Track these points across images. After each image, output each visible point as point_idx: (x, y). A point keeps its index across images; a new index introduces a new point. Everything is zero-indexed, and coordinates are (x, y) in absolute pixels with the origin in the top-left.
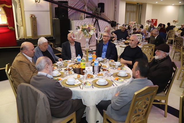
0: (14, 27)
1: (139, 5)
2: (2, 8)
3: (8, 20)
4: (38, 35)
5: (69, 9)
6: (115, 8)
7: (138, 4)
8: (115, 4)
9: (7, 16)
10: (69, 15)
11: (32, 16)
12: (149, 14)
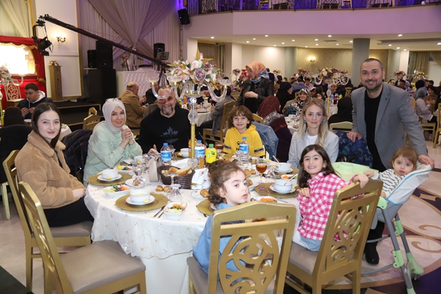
0: (45, 79)
1: (219, 45)
2: (30, 51)
3: (37, 68)
4: (63, 96)
5: (114, 47)
6: (181, 51)
7: (217, 44)
8: (180, 45)
9: (36, 63)
10: (114, 58)
11: (53, 64)
12: (237, 60)
